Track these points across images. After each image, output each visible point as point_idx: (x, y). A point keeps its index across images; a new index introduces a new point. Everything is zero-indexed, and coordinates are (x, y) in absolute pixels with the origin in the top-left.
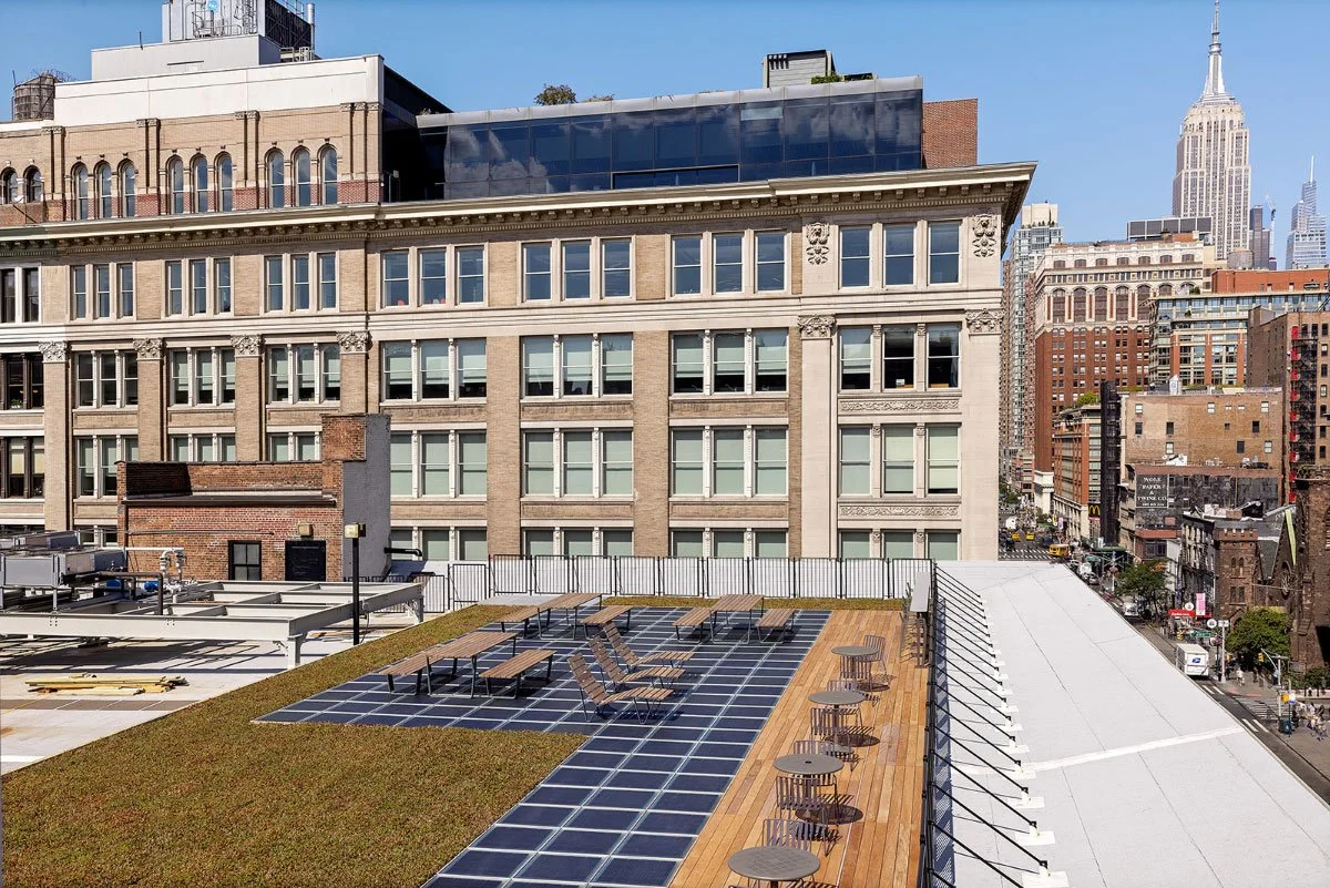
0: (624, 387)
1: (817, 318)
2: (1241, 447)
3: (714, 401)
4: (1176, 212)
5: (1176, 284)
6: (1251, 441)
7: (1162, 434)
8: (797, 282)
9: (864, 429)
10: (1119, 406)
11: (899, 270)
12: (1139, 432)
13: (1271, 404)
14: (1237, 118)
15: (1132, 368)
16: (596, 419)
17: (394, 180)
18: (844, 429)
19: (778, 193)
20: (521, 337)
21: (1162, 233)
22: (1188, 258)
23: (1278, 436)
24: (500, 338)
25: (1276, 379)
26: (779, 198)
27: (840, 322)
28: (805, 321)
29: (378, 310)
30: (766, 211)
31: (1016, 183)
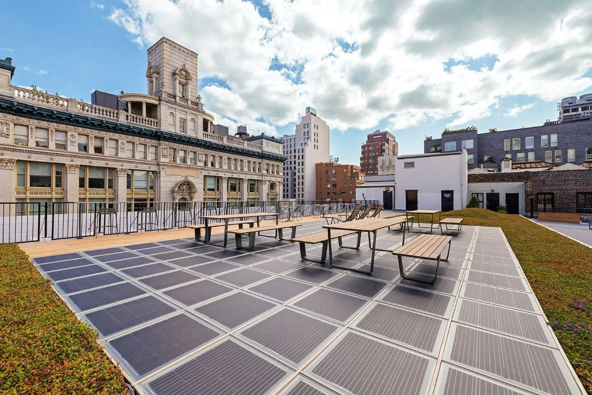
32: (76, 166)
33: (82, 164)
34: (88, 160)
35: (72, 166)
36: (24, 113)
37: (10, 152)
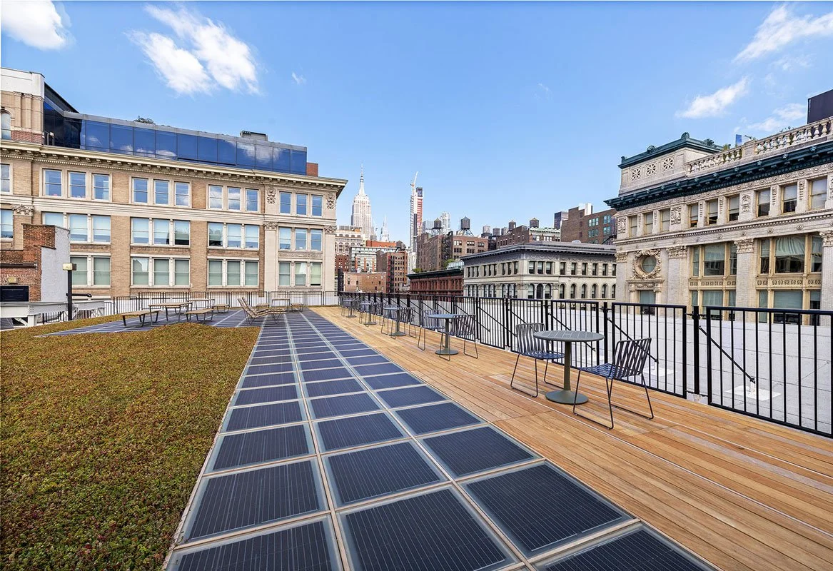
0: (186, 242)
1: (271, 223)
2: (376, 288)
3: (228, 250)
4: (352, 224)
5: (356, 244)
6: (378, 287)
7: (355, 284)
8: (263, 210)
9: (289, 263)
10: (343, 276)
11: (301, 209)
12: (349, 283)
13: (383, 276)
14: (368, 201)
15: (344, 267)
16: (171, 254)
17: (50, 137)
18: (280, 263)
19: (256, 175)
20: (131, 217)
21: (347, 229)
22: (359, 236)
23: (385, 286)
24: (119, 217)
25: (384, 270)
26: (256, 177)
27: (280, 225)
28: (265, 223)
29: (40, 196)
30: (251, 181)
31: (341, 186)
32: (749, 242)
33: (757, 237)
34: (766, 229)
35: (743, 242)
36: (690, 190)
37: (680, 239)
